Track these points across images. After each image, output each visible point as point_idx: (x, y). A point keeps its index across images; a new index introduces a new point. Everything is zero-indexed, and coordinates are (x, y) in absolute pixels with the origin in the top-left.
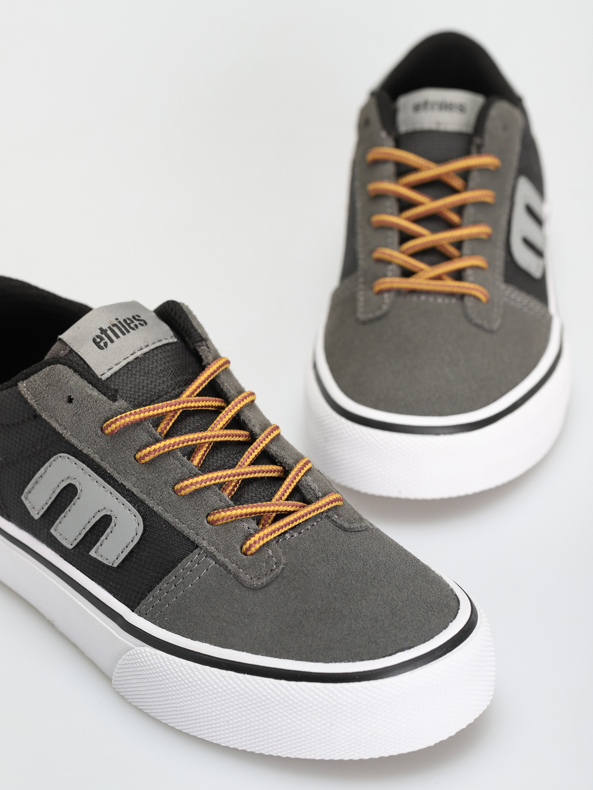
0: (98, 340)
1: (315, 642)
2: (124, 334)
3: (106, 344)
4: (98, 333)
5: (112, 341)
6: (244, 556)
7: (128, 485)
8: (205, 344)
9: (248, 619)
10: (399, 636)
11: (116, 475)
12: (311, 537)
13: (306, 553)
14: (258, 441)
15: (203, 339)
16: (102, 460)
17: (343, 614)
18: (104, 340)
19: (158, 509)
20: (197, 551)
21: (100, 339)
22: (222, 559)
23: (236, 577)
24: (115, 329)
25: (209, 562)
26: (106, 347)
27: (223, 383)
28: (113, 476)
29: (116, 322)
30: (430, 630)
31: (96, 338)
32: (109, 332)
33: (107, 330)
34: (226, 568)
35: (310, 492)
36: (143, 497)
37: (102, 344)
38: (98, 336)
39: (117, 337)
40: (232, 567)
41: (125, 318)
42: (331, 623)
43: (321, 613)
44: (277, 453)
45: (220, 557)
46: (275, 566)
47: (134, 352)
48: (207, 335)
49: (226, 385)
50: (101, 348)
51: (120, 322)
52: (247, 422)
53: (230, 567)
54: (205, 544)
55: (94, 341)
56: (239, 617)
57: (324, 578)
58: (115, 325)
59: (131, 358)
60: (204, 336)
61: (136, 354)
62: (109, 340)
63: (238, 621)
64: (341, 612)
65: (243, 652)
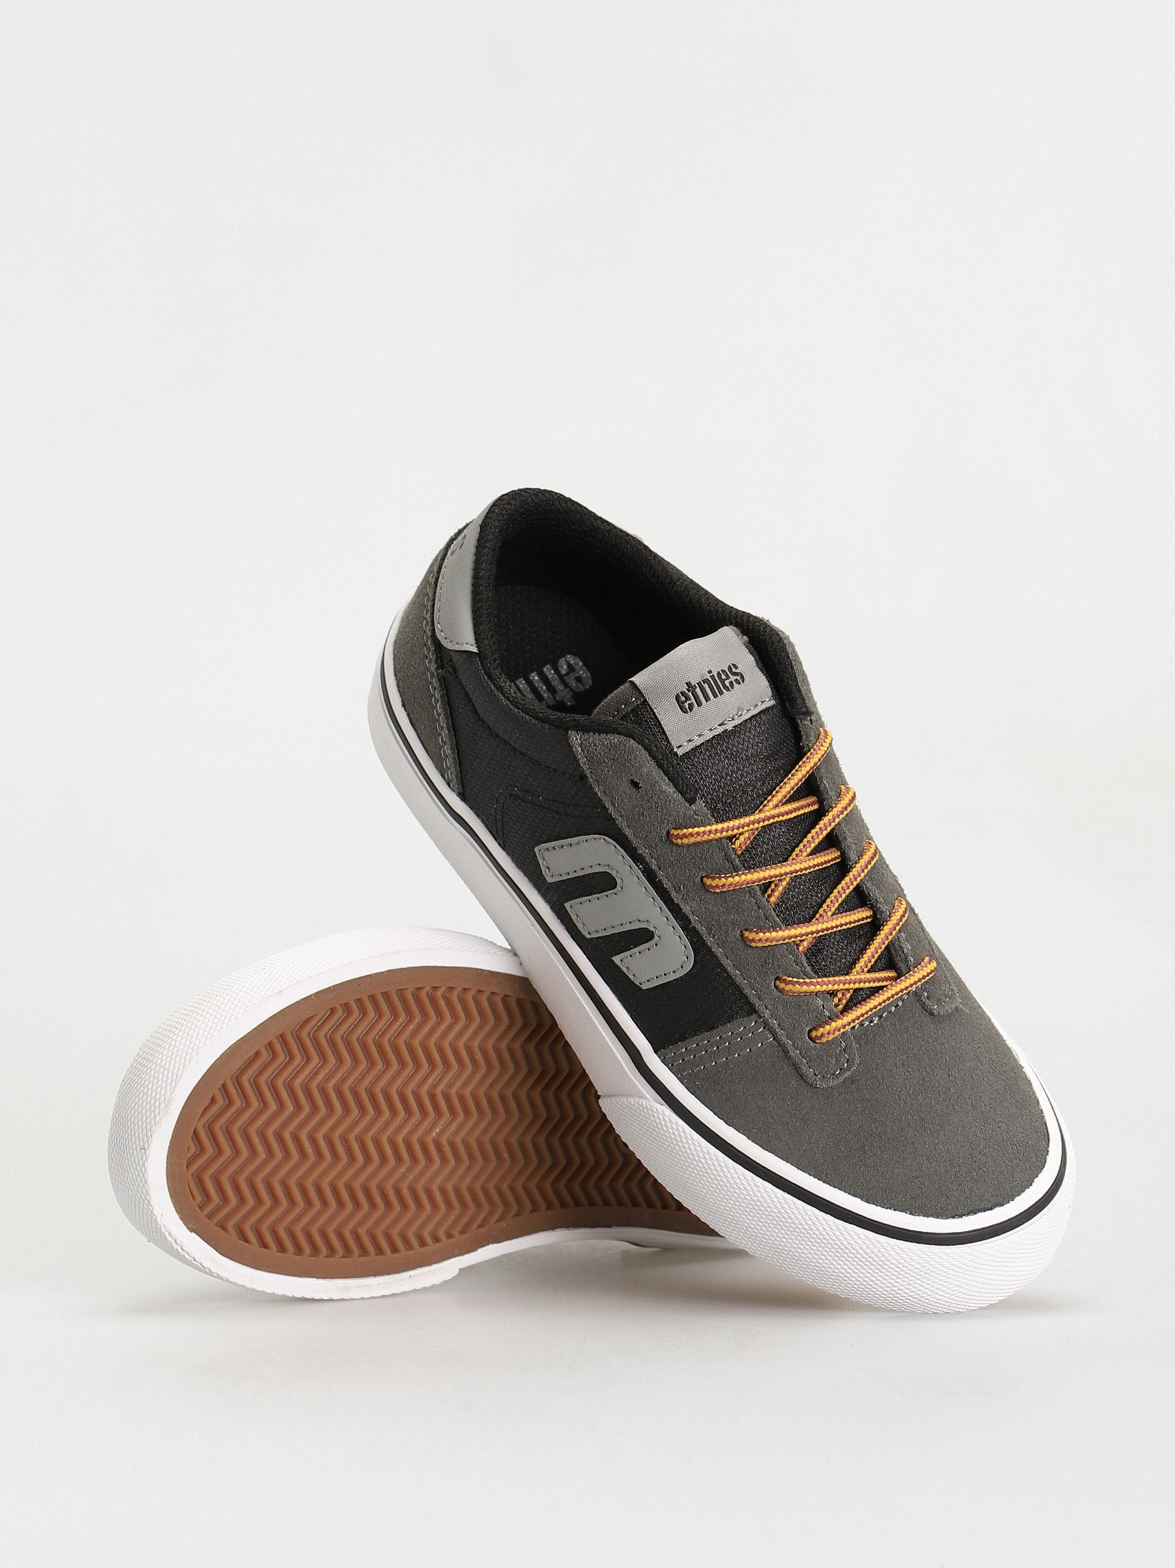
0: (683, 699)
1: (876, 1177)
2: (715, 696)
3: (691, 707)
4: (685, 688)
5: (699, 704)
6: (812, 1043)
7: (686, 909)
8: (809, 718)
9: (800, 1123)
10: (975, 1192)
11: (673, 894)
12: (893, 1027)
13: (884, 1051)
14: (851, 874)
15: (808, 712)
16: (659, 869)
17: (915, 1148)
18: (690, 700)
19: (719, 952)
20: (754, 1016)
21: (685, 698)
22: (785, 1040)
23: (796, 1067)
24: (706, 686)
25: (767, 1036)
26: (691, 711)
27: (821, 778)
28: (669, 892)
29: (708, 676)
30: (1011, 1188)
31: (680, 695)
32: (698, 690)
33: (696, 687)
34: (786, 1052)
35: (900, 956)
36: (702, 930)
37: (686, 705)
38: (683, 693)
39: (707, 699)
40: (794, 1053)
41: (719, 670)
42: (899, 1156)
43: (889, 1140)
44: (870, 893)
45: (781, 1033)
46: (846, 1065)
47: (723, 722)
48: (815, 705)
49: (824, 782)
50: (682, 709)
51: (712, 677)
52: (841, 839)
53: (791, 1053)
54: (767, 1014)
55: (677, 698)
56: (790, 1117)
57: (900, 1092)
58: (706, 681)
59: (720, 730)
60: (812, 709)
61: (725, 726)
62: (696, 701)
63: (788, 1122)
64: (913, 1143)
65: (787, 1162)
